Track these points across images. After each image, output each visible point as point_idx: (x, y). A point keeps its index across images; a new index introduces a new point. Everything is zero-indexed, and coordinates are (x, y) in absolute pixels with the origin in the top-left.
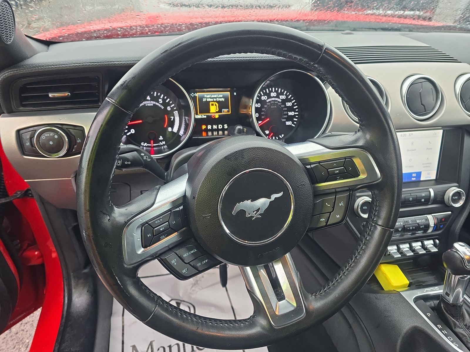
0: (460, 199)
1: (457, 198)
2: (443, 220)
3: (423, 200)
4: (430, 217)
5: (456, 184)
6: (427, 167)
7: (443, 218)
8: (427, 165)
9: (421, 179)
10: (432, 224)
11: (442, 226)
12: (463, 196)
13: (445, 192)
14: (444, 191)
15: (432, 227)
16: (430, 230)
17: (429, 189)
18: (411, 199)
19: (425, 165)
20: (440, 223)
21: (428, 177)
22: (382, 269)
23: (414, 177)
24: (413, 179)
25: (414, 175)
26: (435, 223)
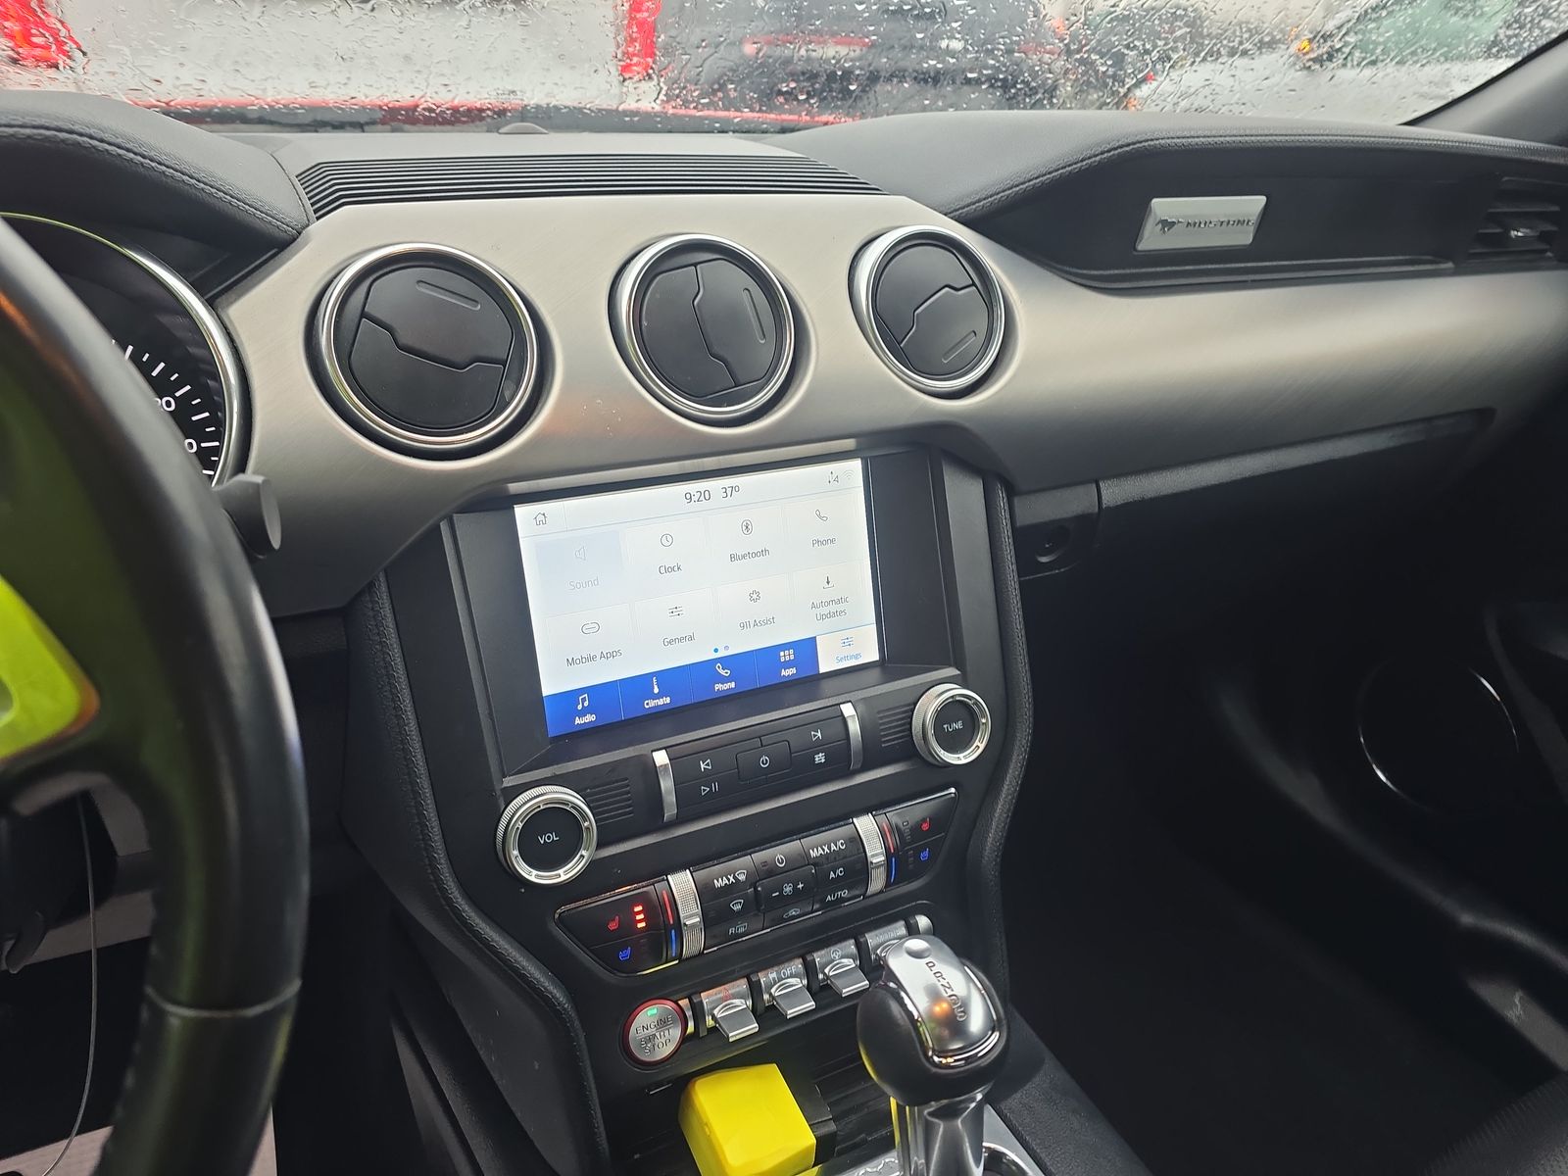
0: (972, 727)
1: (959, 725)
2: (925, 827)
3: (820, 758)
4: (865, 825)
5: (953, 671)
6: (830, 615)
7: (924, 820)
8: (832, 609)
9: (823, 669)
10: (875, 853)
11: (925, 855)
12: (984, 716)
13: (913, 711)
14: (909, 705)
15: (878, 866)
16: (877, 882)
17: (841, 706)
18: (765, 761)
19: (825, 610)
20: (913, 841)
21: (846, 658)
22: (696, 1102)
23: (788, 665)
24: (789, 672)
25: (786, 656)
26: (887, 849)
